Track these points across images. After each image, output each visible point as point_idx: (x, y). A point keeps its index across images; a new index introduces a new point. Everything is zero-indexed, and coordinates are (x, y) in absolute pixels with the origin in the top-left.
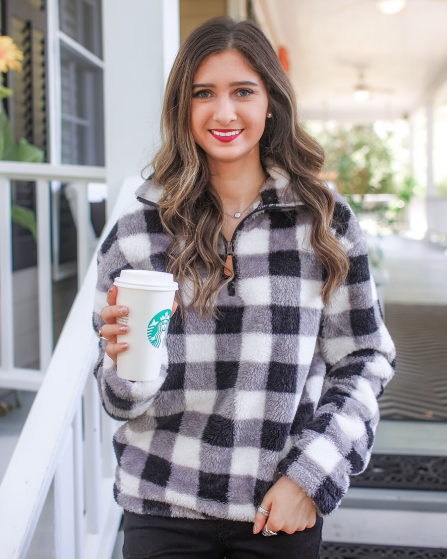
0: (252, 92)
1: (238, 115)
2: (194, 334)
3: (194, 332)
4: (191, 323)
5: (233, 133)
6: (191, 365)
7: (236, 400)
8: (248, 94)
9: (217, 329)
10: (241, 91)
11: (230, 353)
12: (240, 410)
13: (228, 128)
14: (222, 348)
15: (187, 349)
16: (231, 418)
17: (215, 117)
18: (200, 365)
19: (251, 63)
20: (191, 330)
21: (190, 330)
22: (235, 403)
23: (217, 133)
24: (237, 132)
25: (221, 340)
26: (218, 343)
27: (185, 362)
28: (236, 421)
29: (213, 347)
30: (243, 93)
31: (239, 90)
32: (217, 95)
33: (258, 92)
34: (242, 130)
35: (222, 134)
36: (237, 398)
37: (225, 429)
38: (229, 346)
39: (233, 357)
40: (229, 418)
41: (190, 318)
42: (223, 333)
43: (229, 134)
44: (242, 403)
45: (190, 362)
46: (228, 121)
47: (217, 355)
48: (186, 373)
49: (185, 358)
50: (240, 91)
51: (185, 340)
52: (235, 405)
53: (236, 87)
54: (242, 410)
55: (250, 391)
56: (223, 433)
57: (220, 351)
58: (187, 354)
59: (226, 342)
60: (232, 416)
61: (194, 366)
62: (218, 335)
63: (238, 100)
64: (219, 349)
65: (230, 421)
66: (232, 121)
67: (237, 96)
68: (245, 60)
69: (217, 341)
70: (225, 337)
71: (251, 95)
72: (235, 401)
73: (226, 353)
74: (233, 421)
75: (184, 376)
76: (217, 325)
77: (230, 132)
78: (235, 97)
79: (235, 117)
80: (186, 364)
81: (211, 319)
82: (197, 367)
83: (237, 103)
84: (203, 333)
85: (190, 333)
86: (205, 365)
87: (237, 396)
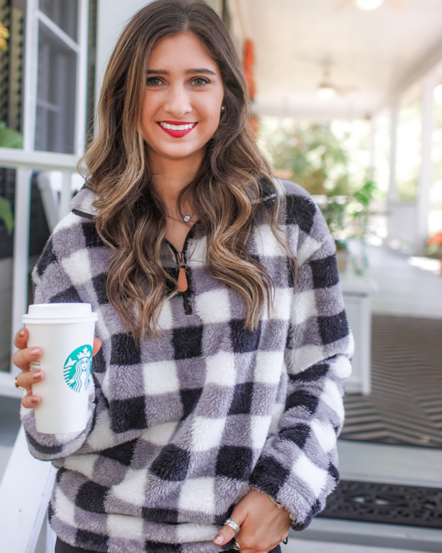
0: (208, 81)
1: (194, 106)
2: (151, 361)
3: (151, 359)
4: (147, 350)
5: (186, 127)
6: (152, 398)
7: (193, 427)
8: (204, 82)
9: (176, 354)
10: (197, 80)
11: (194, 379)
12: (198, 439)
13: (181, 121)
14: (184, 375)
15: (145, 380)
16: (187, 449)
17: (167, 108)
18: (162, 397)
19: (209, 47)
20: (148, 358)
21: (146, 358)
22: (191, 431)
23: (168, 126)
24: (190, 126)
25: (183, 366)
26: (180, 369)
27: (144, 394)
28: (193, 453)
29: (175, 375)
30: (198, 82)
31: (195, 78)
32: (169, 84)
33: (214, 82)
34: (196, 124)
35: (174, 128)
36: (194, 425)
37: (179, 462)
38: (191, 371)
39: (197, 384)
40: (185, 448)
41: (146, 345)
42: (183, 357)
43: (181, 128)
44: (200, 432)
45: (150, 394)
46: (183, 113)
47: (180, 382)
48: (147, 407)
49: (144, 390)
50: (195, 80)
51: (143, 370)
52: (192, 433)
53: (192, 75)
54: (200, 440)
55: (210, 417)
56: (177, 466)
57: (183, 378)
58: (145, 385)
59: (188, 368)
60: (188, 446)
61: (156, 399)
62: (178, 361)
63: (193, 90)
64: (182, 376)
65: (186, 453)
66: (187, 113)
67: (192, 85)
68: (203, 44)
69: (178, 367)
70: (187, 362)
71: (208, 85)
72: (192, 429)
73: (189, 379)
74: (189, 453)
75: (144, 411)
76: (175, 349)
77: (183, 126)
78: (190, 86)
79: (190, 109)
80: (145, 397)
81: (168, 343)
82: (160, 399)
83: (192, 93)
84: (162, 360)
85: (147, 361)
86: (169, 397)
87: (195, 423)
